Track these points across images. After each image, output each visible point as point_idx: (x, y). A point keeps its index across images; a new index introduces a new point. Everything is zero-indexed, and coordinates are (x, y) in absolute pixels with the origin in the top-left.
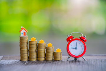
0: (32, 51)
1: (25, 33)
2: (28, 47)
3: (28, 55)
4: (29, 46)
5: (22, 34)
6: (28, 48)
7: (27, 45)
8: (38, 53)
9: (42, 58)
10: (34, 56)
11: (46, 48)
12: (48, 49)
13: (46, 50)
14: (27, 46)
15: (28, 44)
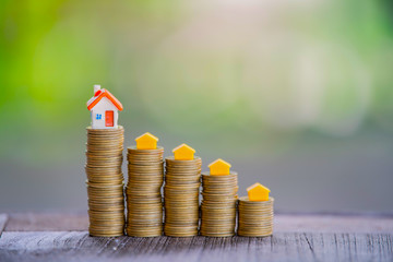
0: (140, 193)
1: (110, 114)
2: (122, 178)
3: (123, 211)
4: (130, 171)
5: (99, 117)
6: (125, 182)
7: (120, 167)
8: (167, 202)
9: (186, 225)
10: (151, 214)
11: (203, 180)
12: (214, 186)
13: (201, 188)
14: (119, 172)
15: (126, 162)
